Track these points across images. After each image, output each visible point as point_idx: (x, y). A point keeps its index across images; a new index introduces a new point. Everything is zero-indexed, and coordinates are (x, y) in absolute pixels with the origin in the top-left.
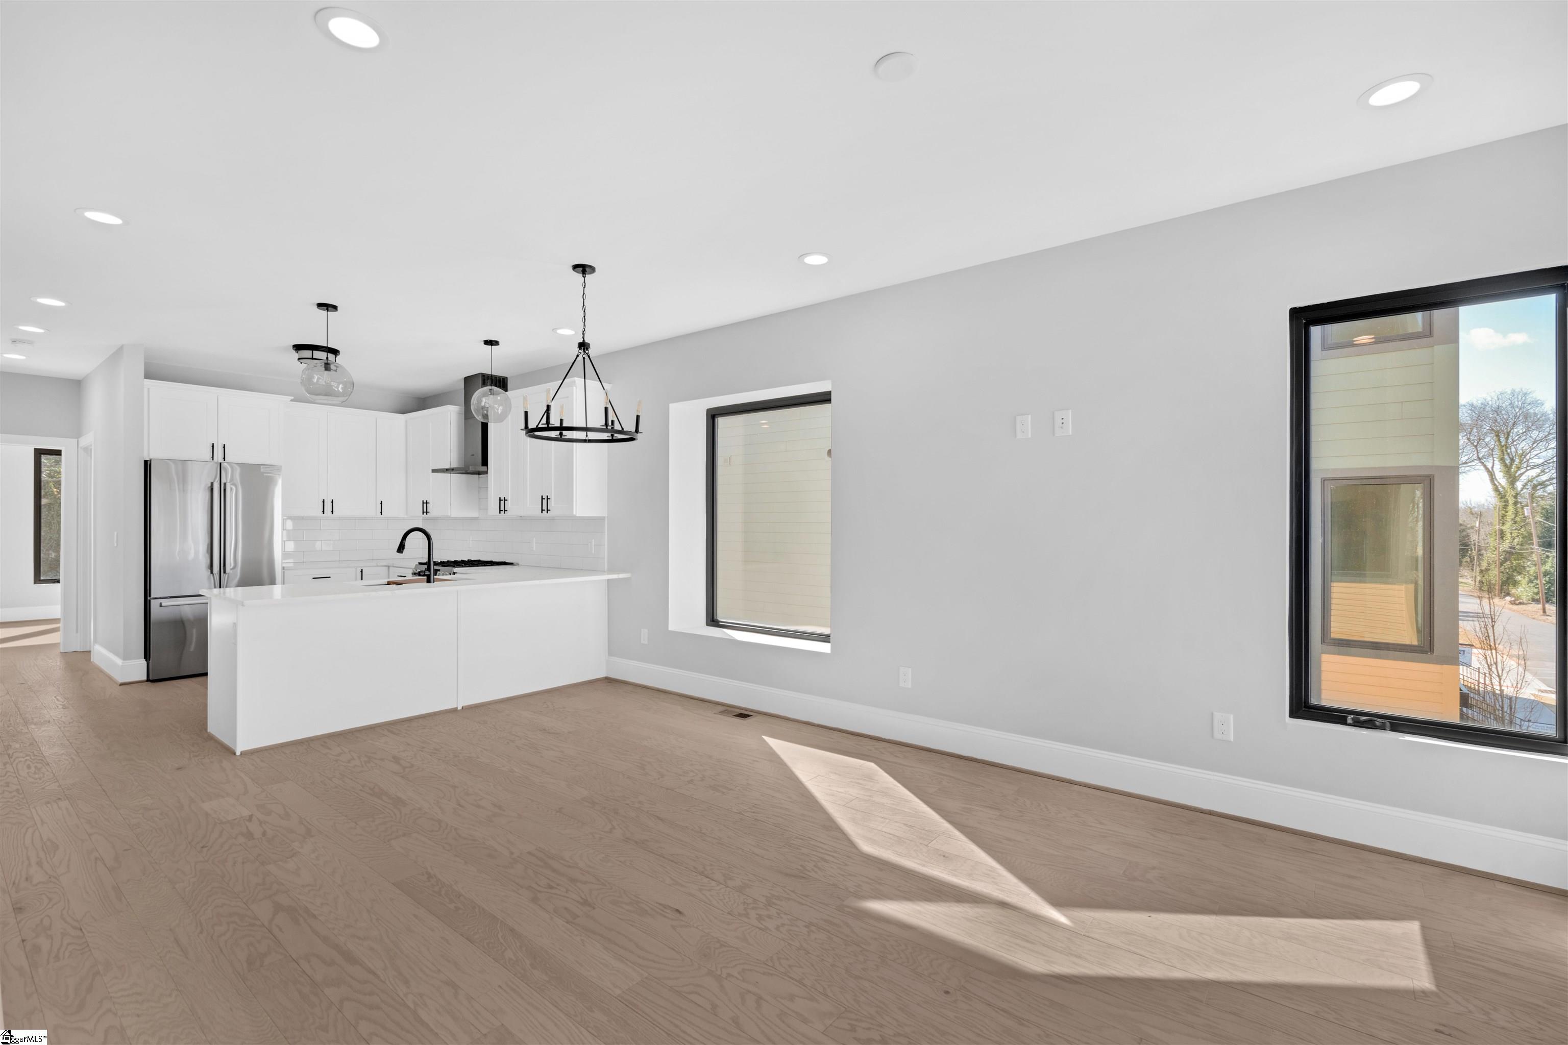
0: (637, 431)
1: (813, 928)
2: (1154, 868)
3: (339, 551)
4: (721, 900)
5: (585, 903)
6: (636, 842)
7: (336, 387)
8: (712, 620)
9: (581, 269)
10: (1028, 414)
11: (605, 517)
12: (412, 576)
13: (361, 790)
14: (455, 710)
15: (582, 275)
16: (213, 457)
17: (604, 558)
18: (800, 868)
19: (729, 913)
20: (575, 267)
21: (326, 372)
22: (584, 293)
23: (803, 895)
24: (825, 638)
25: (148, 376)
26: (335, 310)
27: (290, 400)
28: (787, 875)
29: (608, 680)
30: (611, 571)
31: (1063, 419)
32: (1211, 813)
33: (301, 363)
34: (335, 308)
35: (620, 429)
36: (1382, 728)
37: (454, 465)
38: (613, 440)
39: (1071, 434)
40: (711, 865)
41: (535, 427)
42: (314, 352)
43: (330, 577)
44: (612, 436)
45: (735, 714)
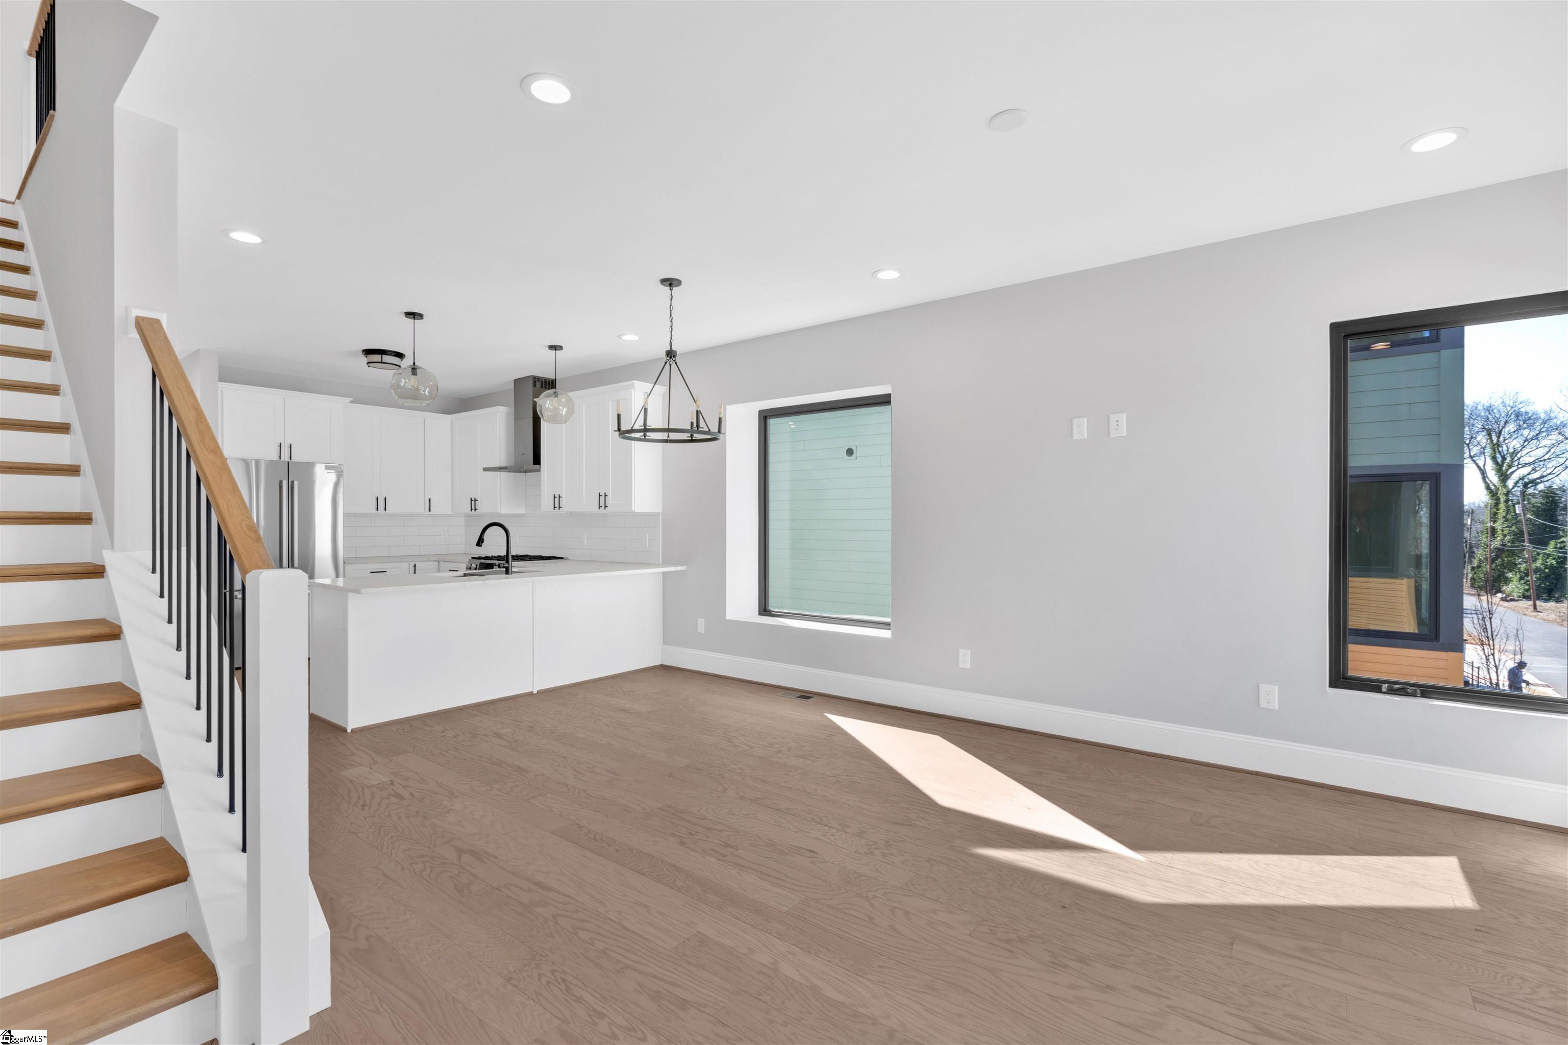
0: (719, 431)
1: (934, 863)
2: (1216, 817)
3: (389, 546)
4: (846, 843)
5: (727, 845)
6: (751, 800)
7: (423, 391)
8: (764, 610)
9: (669, 283)
10: (1085, 417)
11: (659, 513)
12: (466, 570)
13: (479, 760)
14: (531, 694)
15: (669, 288)
16: (280, 457)
17: (660, 552)
18: (904, 818)
19: (856, 852)
20: (664, 281)
21: (413, 377)
22: (671, 305)
23: (915, 839)
24: (886, 625)
25: (222, 379)
26: (421, 318)
27: (349, 401)
28: (895, 823)
29: (664, 668)
30: (666, 563)
31: (1117, 421)
32: (1257, 774)
33: (369, 367)
34: (421, 316)
35: (707, 430)
36: (1414, 695)
37: (504, 464)
38: (692, 441)
39: (1125, 435)
40: (826, 817)
41: (630, 429)
42: (383, 356)
43: (386, 572)
44: (692, 436)
45: (797, 696)
